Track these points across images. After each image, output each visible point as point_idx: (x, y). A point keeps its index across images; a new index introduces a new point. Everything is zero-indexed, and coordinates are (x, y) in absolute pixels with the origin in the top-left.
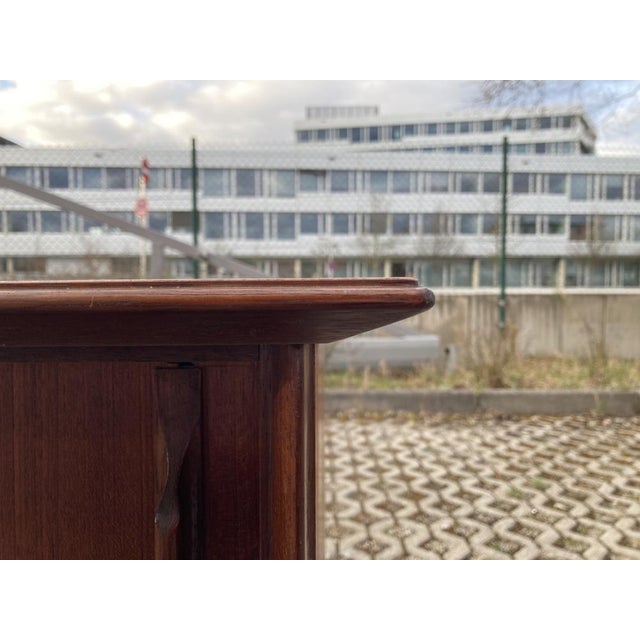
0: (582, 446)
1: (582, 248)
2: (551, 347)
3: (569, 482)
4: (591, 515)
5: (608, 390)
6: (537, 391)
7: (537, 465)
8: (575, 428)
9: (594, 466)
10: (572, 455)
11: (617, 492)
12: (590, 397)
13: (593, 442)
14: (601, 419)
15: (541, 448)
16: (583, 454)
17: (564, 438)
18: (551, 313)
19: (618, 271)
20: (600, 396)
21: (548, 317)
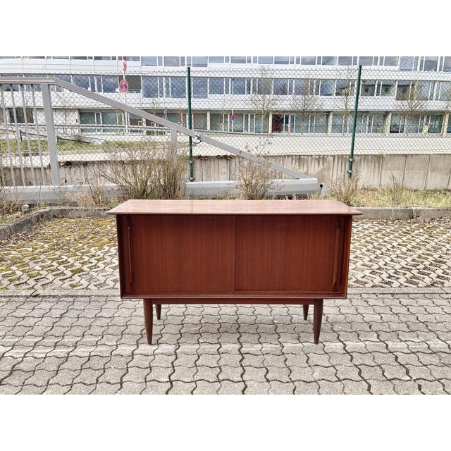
0: (384, 232)
1: (405, 105)
2: (375, 184)
3: (376, 244)
4: (382, 254)
5: (399, 208)
6: (366, 208)
7: (364, 238)
8: (382, 225)
9: (386, 239)
10: (379, 235)
11: (393, 247)
12: (391, 210)
13: (388, 230)
14: (394, 221)
15: (366, 232)
16: (383, 235)
17: (377, 229)
18: (377, 165)
19: (428, 121)
20: (395, 210)
21: (375, 167)
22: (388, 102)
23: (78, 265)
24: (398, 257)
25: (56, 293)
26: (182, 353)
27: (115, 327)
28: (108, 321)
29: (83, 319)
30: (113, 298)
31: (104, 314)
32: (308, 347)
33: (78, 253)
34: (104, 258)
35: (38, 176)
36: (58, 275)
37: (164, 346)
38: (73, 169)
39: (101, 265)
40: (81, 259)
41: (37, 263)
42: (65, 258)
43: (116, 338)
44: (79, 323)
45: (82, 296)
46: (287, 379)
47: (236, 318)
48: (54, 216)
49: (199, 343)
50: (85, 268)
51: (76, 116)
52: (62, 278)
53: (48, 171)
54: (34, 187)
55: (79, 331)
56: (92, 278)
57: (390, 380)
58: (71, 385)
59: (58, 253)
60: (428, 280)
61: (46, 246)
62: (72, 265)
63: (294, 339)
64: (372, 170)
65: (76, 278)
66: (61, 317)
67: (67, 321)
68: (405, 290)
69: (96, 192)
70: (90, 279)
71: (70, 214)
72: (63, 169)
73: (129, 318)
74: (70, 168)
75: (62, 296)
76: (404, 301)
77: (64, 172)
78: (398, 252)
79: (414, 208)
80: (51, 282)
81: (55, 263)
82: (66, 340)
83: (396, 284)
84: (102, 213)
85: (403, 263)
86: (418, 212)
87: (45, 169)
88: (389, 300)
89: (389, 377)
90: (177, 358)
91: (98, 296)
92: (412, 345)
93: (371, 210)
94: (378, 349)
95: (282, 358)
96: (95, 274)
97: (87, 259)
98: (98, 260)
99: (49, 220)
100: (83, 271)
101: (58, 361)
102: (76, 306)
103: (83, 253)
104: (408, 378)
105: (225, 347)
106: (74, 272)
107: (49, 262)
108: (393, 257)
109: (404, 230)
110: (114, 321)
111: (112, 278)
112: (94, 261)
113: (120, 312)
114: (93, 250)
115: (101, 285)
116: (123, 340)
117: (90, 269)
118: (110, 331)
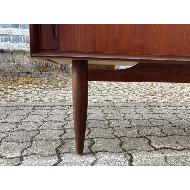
27: (21, 133)
28: (13, 126)
30: (24, 108)
31: (9, 120)
34: (18, 89)
39: (16, 92)
43: (22, 146)
73: (42, 123)
91: (7, 107)
96: (8, 96)
98: (14, 90)
110: (21, 127)
111: (24, 98)
112: (10, 90)
113: (30, 118)
114: (11, 87)
115: (13, 101)
116: (32, 150)
117: (5, 93)
118: (14, 137)
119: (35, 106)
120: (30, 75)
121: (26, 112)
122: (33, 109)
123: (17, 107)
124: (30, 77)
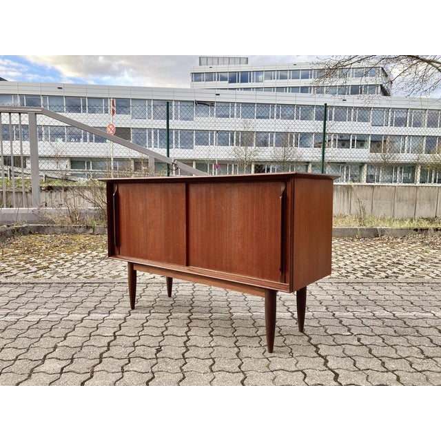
0: (348, 245)
1: (378, 157)
4: (344, 259)
5: (364, 227)
8: (348, 241)
9: (350, 250)
12: (356, 229)
13: (353, 245)
14: (359, 239)
16: (347, 247)
18: (346, 194)
19: (401, 172)
20: (361, 229)
21: (344, 196)
22: (363, 154)
23: (45, 264)
24: (358, 260)
25: (18, 281)
26: (131, 318)
27: (69, 304)
28: (65, 299)
29: (40, 298)
30: (74, 285)
31: (61, 295)
32: (257, 315)
33: (47, 257)
34: (71, 260)
35: (19, 198)
36: (23, 270)
37: (115, 315)
38: (54, 194)
39: (68, 264)
40: (49, 260)
41: (4, 262)
42: (33, 259)
43: (69, 310)
44: (35, 300)
45: (42, 284)
46: (230, 334)
47: (191, 297)
48: (30, 233)
49: (150, 312)
50: (52, 266)
51: (67, 162)
52: (26, 272)
53: (29, 195)
54: (14, 208)
55: (33, 306)
56: (56, 272)
57: (331, 335)
58: (15, 339)
59: (28, 256)
60: (383, 275)
61: (17, 251)
62: (40, 264)
63: (245, 310)
64: (342, 200)
65: (41, 272)
66: (18, 297)
67: (23, 299)
68: (360, 280)
69: (73, 212)
70: (54, 273)
71: (46, 230)
72: (44, 193)
73: (86, 298)
74: (51, 192)
75: (23, 283)
76: (357, 287)
77: (45, 196)
78: (359, 257)
79: (378, 228)
80: (15, 275)
81: (22, 263)
82: (19, 311)
83: (352, 277)
84: (77, 230)
85: (363, 264)
86: (383, 231)
87: (27, 192)
88: (342, 287)
89: (330, 333)
90: (125, 322)
91: (59, 283)
92: (357, 314)
93: (337, 229)
94: (324, 316)
95: (229, 322)
96: (60, 270)
97: (54, 260)
98: (66, 262)
99: (25, 235)
100: (48, 268)
101: (6, 324)
102: (35, 289)
103: (52, 257)
104: (349, 334)
105: (174, 315)
106: (40, 269)
107: (17, 262)
108: (354, 261)
109: (368, 244)
110: (69, 300)
111: (76, 273)
112: (61, 262)
113: (77, 294)
114: (62, 255)
115: (64, 277)
116: (76, 311)
117: (56, 267)
118: (64, 306)
119: (85, 283)
120: (91, 231)
121: (76, 289)
122: (82, 286)
123: (68, 283)
124: (91, 234)
